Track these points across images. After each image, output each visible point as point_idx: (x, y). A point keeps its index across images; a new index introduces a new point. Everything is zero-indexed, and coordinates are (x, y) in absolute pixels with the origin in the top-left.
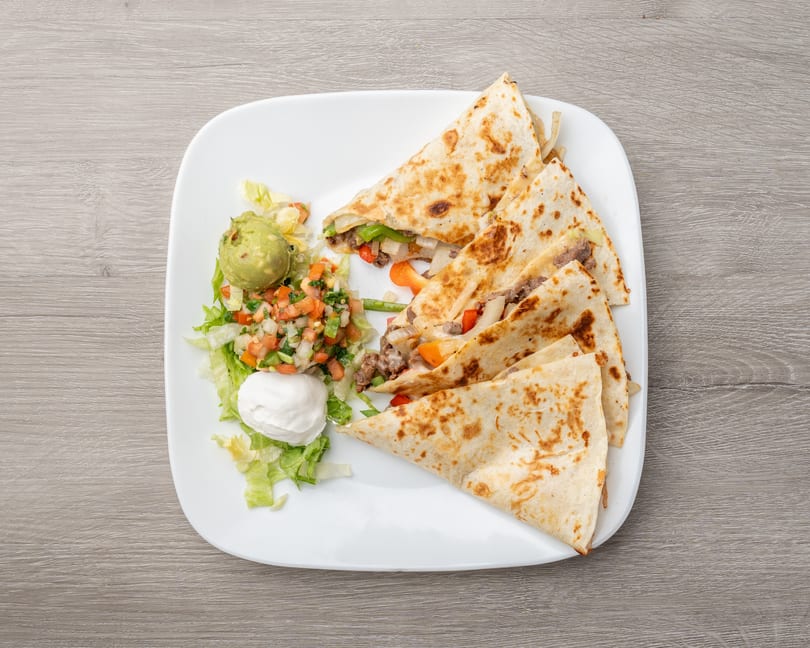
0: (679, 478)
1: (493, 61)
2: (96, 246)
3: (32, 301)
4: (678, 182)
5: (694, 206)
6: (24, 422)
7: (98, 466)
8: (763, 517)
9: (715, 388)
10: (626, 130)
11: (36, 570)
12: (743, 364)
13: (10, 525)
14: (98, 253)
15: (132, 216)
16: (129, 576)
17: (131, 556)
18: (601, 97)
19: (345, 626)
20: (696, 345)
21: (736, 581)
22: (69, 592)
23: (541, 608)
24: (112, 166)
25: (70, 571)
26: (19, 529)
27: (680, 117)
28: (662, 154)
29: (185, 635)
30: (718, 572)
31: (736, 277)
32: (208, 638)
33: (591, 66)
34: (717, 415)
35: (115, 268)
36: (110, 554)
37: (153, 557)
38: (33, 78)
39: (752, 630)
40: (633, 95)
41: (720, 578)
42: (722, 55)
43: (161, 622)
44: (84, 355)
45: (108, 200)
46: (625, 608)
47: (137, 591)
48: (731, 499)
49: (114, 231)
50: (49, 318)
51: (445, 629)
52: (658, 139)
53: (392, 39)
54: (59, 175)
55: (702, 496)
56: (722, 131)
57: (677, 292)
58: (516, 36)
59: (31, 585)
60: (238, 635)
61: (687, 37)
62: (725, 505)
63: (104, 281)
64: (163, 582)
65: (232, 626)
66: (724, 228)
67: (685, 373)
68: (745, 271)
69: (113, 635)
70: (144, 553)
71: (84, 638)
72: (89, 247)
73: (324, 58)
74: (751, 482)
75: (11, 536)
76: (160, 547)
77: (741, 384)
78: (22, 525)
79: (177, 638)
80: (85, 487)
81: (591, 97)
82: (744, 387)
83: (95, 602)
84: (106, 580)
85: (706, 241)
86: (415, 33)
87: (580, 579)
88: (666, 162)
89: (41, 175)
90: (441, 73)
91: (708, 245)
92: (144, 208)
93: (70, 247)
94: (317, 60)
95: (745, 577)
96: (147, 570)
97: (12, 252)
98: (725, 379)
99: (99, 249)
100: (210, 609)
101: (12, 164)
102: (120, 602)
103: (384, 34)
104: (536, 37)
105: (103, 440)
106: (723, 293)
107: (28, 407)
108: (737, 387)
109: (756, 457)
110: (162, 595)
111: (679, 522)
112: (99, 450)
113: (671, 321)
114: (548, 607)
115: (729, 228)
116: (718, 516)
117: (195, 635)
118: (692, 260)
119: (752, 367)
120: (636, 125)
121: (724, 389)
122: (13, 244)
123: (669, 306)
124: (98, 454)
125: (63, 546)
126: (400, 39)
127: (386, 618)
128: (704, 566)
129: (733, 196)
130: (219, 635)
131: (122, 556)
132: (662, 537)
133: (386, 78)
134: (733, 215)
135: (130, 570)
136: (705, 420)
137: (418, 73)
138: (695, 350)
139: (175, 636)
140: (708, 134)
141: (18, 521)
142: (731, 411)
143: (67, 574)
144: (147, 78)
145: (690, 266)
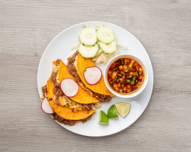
0: (170, 113)
1: (133, 10)
2: (34, 49)
3: (18, 61)
4: (175, 43)
5: (179, 49)
6: (14, 90)
7: (32, 101)
8: (189, 123)
9: (180, 92)
10: (164, 29)
11: (16, 125)
12: (187, 87)
13: (10, 114)
14: (34, 50)
15: (43, 42)
16: (38, 128)
17: (38, 123)
18: (158, 21)
19: (89, 143)
20: (177, 82)
21: (182, 138)
22: (23, 131)
23: (135, 141)
24: (39, 29)
25: (24, 126)
26: (12, 115)
27: (177, 27)
28: (172, 36)
29: (50, 143)
30: (178, 136)
31: (187, 66)
32: (56, 144)
33: (156, 13)
34: (180, 99)
35: (38, 54)
36: (33, 122)
37: (44, 124)
38: (20, 7)
39: (185, 150)
40: (166, 21)
41: (178, 137)
42: (188, 13)
43: (45, 139)
44: (30, 75)
45: (37, 38)
46: (155, 143)
47: (40, 132)
48: (182, 119)
49: (38, 45)
50: (22, 65)
51: (112, 145)
52: (171, 32)
53: (108, 3)
54: (26, 31)
55: (175, 118)
56: (187, 31)
57: (173, 69)
58: (139, 5)
59: (14, 129)
60: (63, 143)
61: (180, 8)
62: (180, 120)
63: (35, 58)
64: (46, 130)
65: (62, 141)
66: (185, 54)
67: (174, 88)
68: (189, 65)
69: (34, 142)
70: (42, 123)
71: (26, 142)
72: (32, 49)
73: (92, 7)
74: (187, 115)
75: (10, 117)
76: (46, 122)
77: (187, 92)
78: (13, 114)
79: (49, 143)
80: (28, 106)
81: (156, 21)
82: (187, 93)
83: (29, 134)
84: (32, 129)
85: (181, 57)
86: (114, 2)
87: (145, 135)
88: (173, 38)
89: (22, 31)
90: (120, 12)
91: (181, 58)
92: (46, 40)
93: (27, 48)
94: (90, 7)
95: (184, 137)
96: (42, 127)
97: (13, 49)
98: (183, 90)
99: (35, 49)
100: (57, 137)
101: (14, 27)
102: (35, 134)
103: (107, 2)
104: (144, 5)
105: (33, 95)
106: (184, 70)
107: (15, 86)
108: (185, 92)
109: (189, 109)
110: (46, 133)
111: (170, 123)
112: (32, 98)
113: (171, 76)
114: (137, 141)
115: (186, 55)
116: (179, 122)
117: (53, 143)
118: (177, 62)
119: (190, 88)
120: (166, 28)
121: (182, 93)
122: (14, 47)
123: (171, 72)
124: (32, 99)
125: (22, 120)
126: (111, 3)
127: (99, 142)
128: (174, 134)
129: (188, 47)
130: (59, 143)
131: (36, 123)
132: (165, 127)
133: (106, 13)
134: (188, 51)
135: (38, 127)
136: (177, 100)
137: (114, 12)
138: (176, 83)
139: (48, 143)
140: (183, 31)
141: (12, 114)
142: (184, 98)
143: (23, 127)
144: (48, 8)
145: (176, 63)
